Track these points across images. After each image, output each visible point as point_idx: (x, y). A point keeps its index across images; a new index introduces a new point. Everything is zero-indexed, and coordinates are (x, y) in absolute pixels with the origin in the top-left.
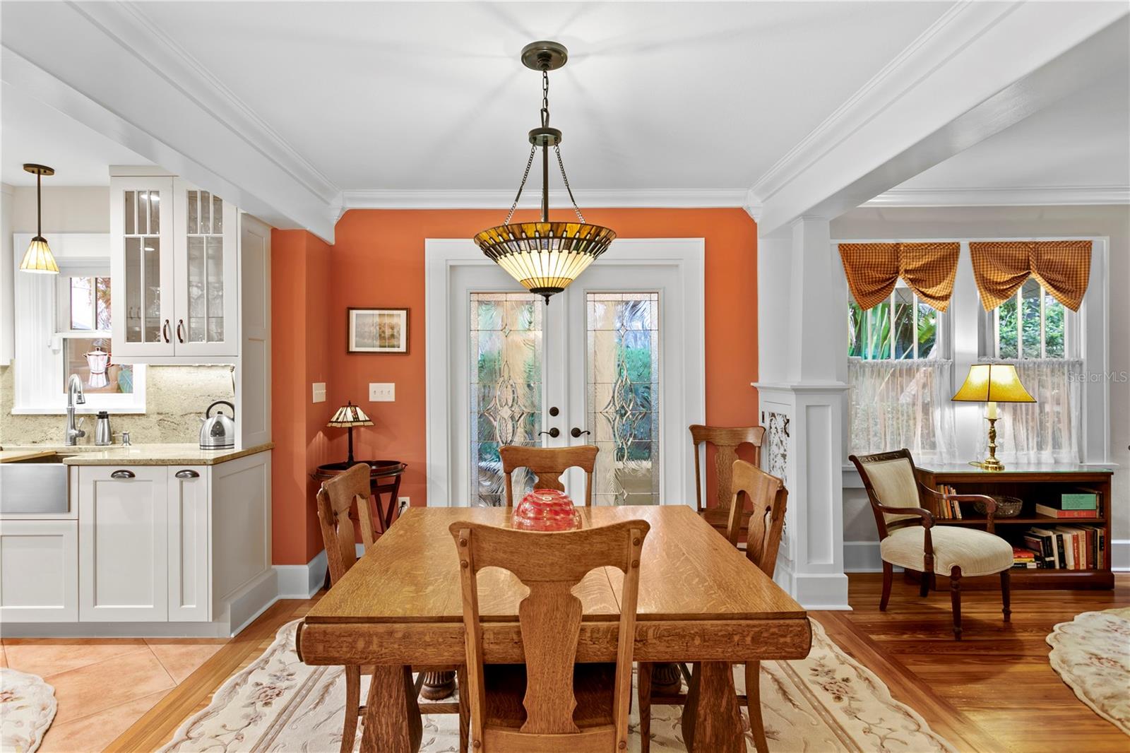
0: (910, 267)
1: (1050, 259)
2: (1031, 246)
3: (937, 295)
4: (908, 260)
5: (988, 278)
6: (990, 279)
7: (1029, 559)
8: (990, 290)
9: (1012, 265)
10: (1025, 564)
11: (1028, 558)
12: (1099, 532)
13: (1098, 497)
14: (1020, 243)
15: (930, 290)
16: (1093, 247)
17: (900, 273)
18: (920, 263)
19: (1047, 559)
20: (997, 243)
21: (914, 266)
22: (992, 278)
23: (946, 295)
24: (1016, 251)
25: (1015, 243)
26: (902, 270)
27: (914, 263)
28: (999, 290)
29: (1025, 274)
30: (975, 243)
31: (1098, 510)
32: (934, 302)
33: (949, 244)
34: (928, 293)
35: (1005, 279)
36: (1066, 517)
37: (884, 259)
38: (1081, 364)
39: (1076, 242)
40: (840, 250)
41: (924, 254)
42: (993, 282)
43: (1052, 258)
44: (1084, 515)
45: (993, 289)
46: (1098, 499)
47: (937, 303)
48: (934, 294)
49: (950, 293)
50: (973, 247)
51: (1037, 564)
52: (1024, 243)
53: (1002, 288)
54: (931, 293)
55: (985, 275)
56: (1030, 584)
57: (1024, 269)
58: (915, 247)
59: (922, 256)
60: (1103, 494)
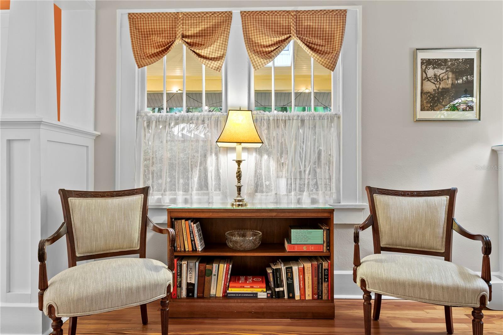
0: (189, 33)
1: (310, 26)
2: (292, 14)
3: (210, 56)
4: (187, 27)
5: (256, 41)
6: (258, 43)
7: (261, 290)
8: (257, 52)
9: (277, 31)
10: (257, 294)
11: (260, 288)
12: (325, 265)
13: (325, 232)
14: (284, 11)
15: (203, 51)
16: (348, 14)
17: (177, 37)
18: (198, 29)
19: (277, 290)
20: (264, 12)
21: (192, 32)
22: (259, 41)
23: (220, 57)
24: (280, 18)
25: (280, 11)
26: (179, 35)
27: (192, 29)
28: (266, 52)
29: (287, 39)
30: (245, 12)
31: (325, 245)
32: (207, 62)
33: (222, 12)
34: (202, 54)
35: (270, 43)
36: (296, 250)
37: (166, 25)
38: (339, 118)
39: (333, 11)
40: (129, 18)
41: (200, 21)
42: (261, 45)
43: (311, 24)
44: (312, 249)
45: (260, 51)
46: (325, 235)
47: (210, 63)
48: (208, 56)
49: (223, 55)
50: (244, 15)
51: (268, 294)
52: (288, 12)
53: (267, 50)
54: (205, 55)
55: (253, 39)
56: (255, 313)
57: (286, 34)
58: (193, 15)
59: (199, 23)
60: (329, 230)
